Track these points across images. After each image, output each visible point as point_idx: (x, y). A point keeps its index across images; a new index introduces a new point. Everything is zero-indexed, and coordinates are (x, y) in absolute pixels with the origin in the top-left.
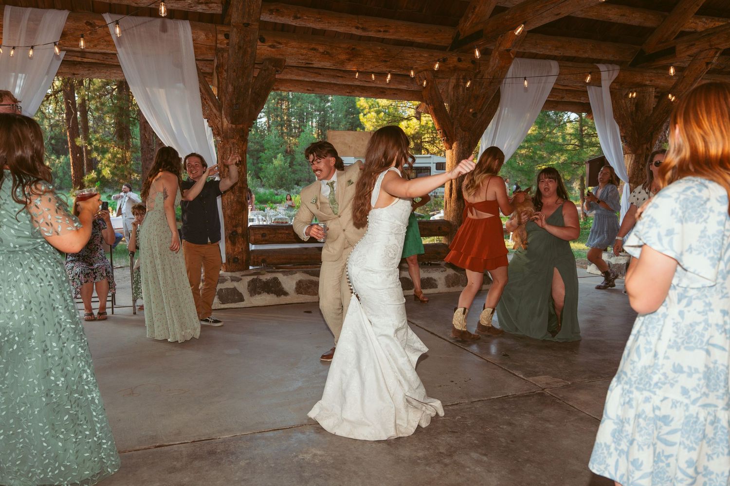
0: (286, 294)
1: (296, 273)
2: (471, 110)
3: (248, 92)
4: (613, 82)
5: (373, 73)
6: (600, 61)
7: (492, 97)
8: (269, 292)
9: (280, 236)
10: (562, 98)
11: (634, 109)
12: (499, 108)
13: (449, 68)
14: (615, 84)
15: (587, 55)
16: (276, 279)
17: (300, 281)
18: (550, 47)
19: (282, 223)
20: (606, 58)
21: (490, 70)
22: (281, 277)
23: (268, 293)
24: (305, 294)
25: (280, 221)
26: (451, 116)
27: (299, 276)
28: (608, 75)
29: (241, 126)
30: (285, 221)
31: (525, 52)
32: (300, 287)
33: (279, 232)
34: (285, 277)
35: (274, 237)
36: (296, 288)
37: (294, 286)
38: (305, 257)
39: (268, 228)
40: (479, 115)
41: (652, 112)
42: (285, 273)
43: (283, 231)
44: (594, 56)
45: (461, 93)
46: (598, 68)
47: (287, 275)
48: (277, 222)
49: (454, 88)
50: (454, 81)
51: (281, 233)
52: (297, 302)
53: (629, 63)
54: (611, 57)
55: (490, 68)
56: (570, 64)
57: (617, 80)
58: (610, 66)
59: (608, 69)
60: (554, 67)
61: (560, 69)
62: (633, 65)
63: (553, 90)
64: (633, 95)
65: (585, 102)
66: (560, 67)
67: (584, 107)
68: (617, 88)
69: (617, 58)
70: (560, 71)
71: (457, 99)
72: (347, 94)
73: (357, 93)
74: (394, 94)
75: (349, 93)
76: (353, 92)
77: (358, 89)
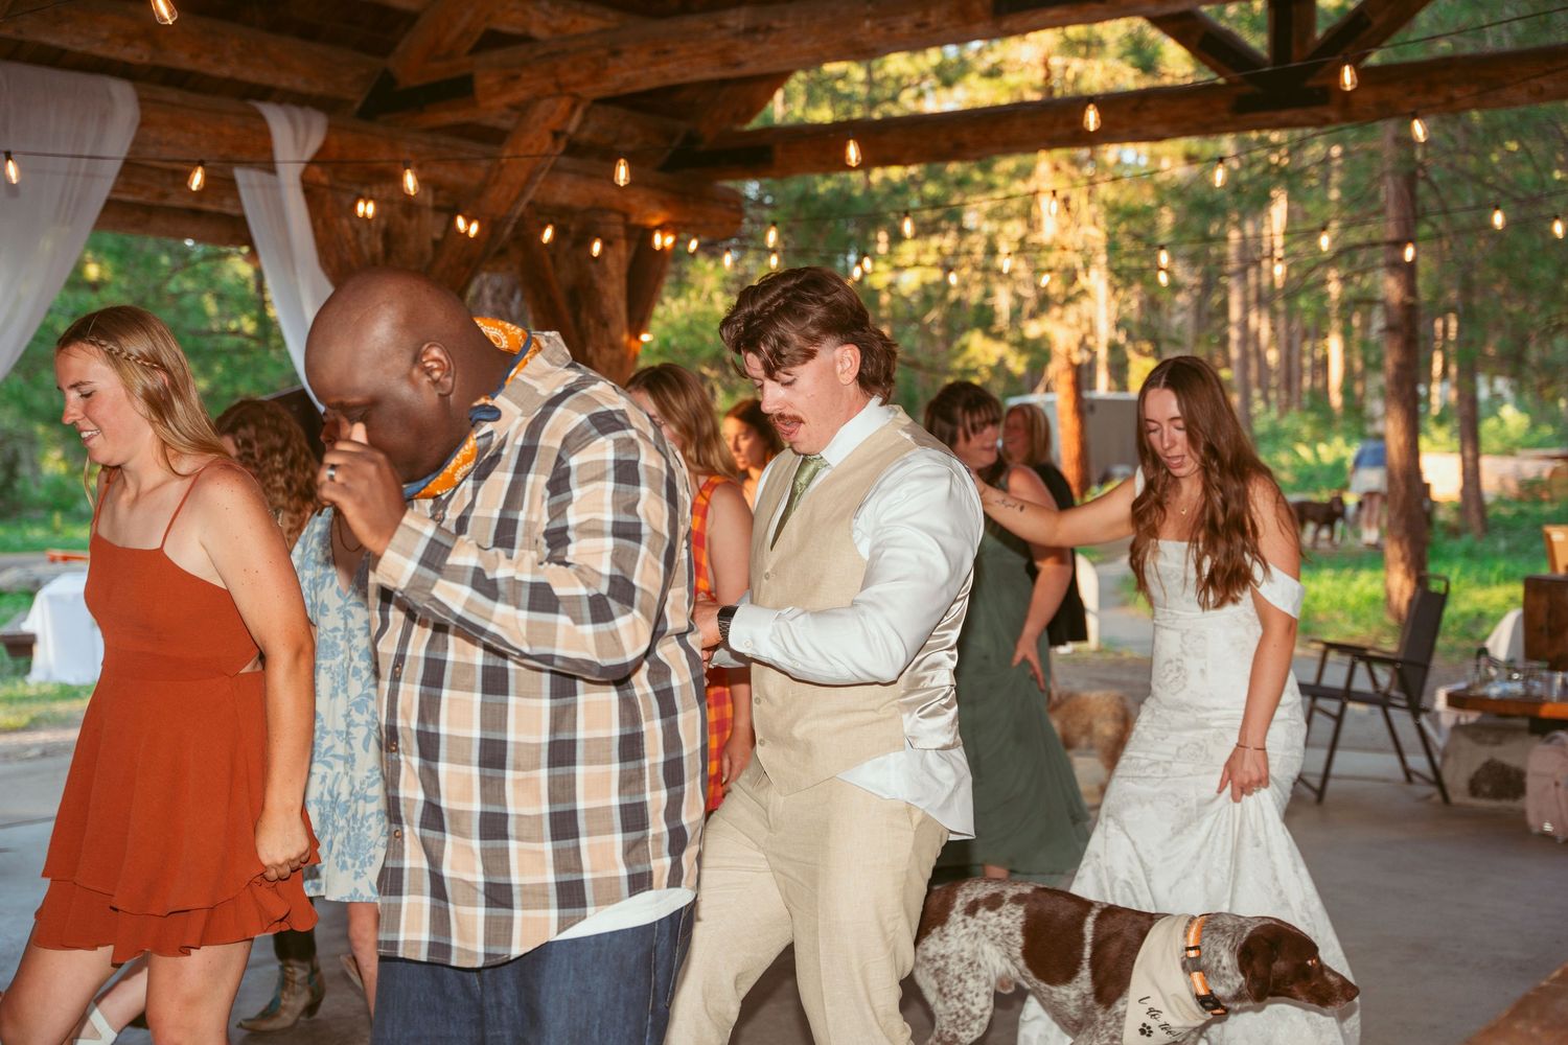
4: (311, 163)
6: (267, 94)
11: (380, 246)
14: (316, 169)
15: (224, 71)
18: (105, 34)
20: (284, 84)
31: (22, 42)
41: (429, 257)
44: (250, 75)
46: (261, 118)
53: (357, 106)
54: (300, 84)
56: (172, 95)
57: (319, 159)
58: (298, 113)
59: (293, 122)
60: (123, 101)
61: (142, 108)
62: (367, 113)
63: (130, 167)
64: (366, 209)
65: (236, 212)
66: (142, 102)
67: (235, 231)
68: (324, 180)
69: (319, 88)
70: (142, 116)
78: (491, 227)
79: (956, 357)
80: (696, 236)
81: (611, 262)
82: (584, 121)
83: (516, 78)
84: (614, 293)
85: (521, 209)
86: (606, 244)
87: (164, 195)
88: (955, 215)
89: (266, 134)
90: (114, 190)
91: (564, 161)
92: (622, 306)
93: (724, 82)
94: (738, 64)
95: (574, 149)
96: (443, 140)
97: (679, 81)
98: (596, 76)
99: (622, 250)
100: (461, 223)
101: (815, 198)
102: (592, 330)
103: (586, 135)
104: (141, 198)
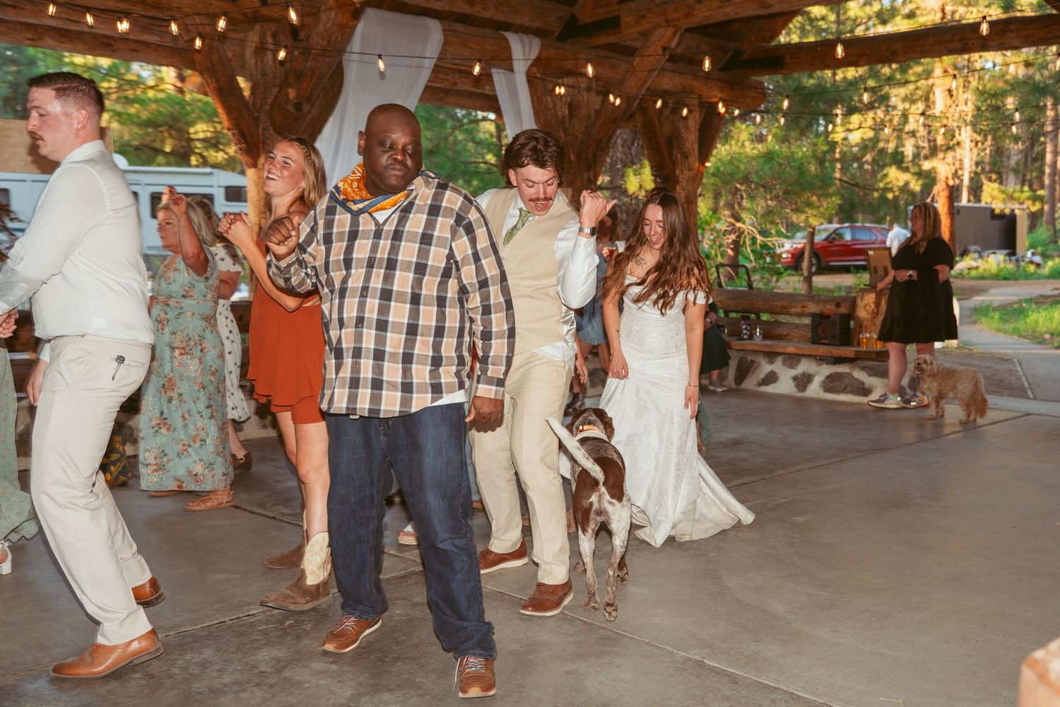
4: (532, 65)
6: (508, 27)
7: (328, 76)
11: (567, 111)
13: (245, 14)
14: (535, 69)
15: (487, 15)
20: (519, 22)
21: (321, 28)
26: (254, 105)
28: (523, 51)
40: (306, 108)
41: (593, 118)
44: (500, 17)
45: (270, 63)
46: (507, 40)
49: (255, 52)
50: (256, 39)
53: (556, 34)
54: (526, 22)
55: (321, 25)
56: (460, 27)
57: (537, 62)
58: (525, 37)
59: (522, 41)
60: (435, 30)
61: (444, 35)
62: (562, 38)
63: (437, 69)
64: (561, 90)
65: (491, 93)
66: (445, 31)
67: (492, 104)
68: (538, 75)
69: (537, 24)
70: (445, 39)
71: (264, 74)
72: (28, 42)
73: (49, 41)
74: (133, 50)
75: (33, 40)
76: (41, 38)
77: (51, 33)
78: (627, 100)
79: (881, 181)
80: (739, 108)
81: (691, 122)
82: (679, 43)
83: (644, 17)
84: (691, 140)
85: (643, 91)
86: (690, 111)
87: (455, 84)
88: (885, 98)
89: (509, 49)
90: (429, 81)
91: (667, 64)
92: (696, 147)
93: (759, 17)
94: (770, 6)
95: (673, 59)
96: (603, 53)
97: (735, 17)
98: (688, 15)
99: (697, 116)
100: (611, 98)
101: (805, 88)
102: (679, 160)
103: (679, 50)
104: (441, 85)
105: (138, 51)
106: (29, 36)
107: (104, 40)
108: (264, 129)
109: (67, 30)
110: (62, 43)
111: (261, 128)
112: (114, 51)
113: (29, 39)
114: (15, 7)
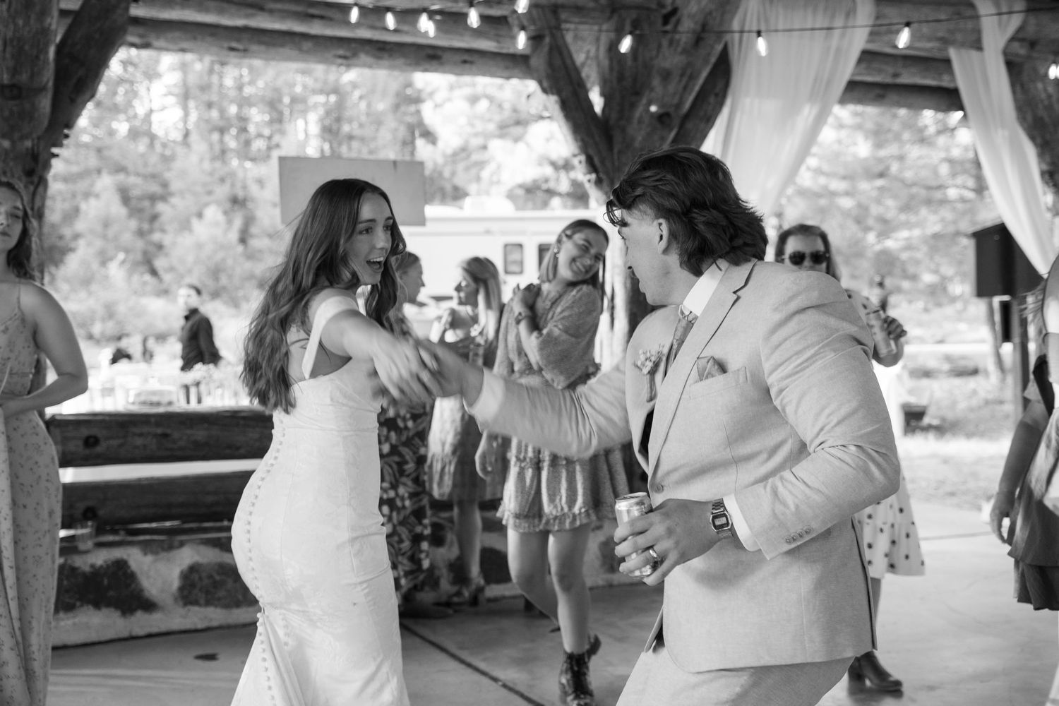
0: (149, 606)
1: (182, 544)
2: (653, 109)
3: (47, 53)
4: (1011, 39)
5: (388, 9)
7: (704, 74)
8: (98, 602)
9: (139, 441)
10: (896, 75)
12: (728, 102)
14: (1014, 45)
16: (121, 565)
17: (193, 569)
19: (158, 404)
22: (136, 559)
23: (97, 605)
24: (208, 603)
25: (155, 399)
26: (607, 122)
27: (189, 555)
28: (998, 23)
29: (28, 144)
30: (165, 400)
32: (193, 585)
33: (137, 430)
34: (149, 558)
35: (121, 446)
36: (181, 589)
37: (176, 584)
38: (210, 499)
39: (102, 421)
40: (677, 118)
42: (147, 547)
43: (145, 429)
47: (155, 553)
48: (144, 403)
51: (141, 435)
52: (183, 627)
57: (1018, 35)
63: (866, 56)
65: (952, 86)
67: (951, 98)
68: (1022, 52)
71: (621, 78)
72: (340, 61)
73: (363, 57)
74: (465, 62)
75: (345, 57)
76: (355, 55)
77: (367, 48)
89: (975, 19)
90: (853, 74)
105: (472, 63)
106: (341, 52)
107: (430, 52)
108: (620, 152)
109: (385, 43)
110: (379, 58)
111: (616, 151)
112: (442, 64)
113: (340, 57)
114: (322, 17)
